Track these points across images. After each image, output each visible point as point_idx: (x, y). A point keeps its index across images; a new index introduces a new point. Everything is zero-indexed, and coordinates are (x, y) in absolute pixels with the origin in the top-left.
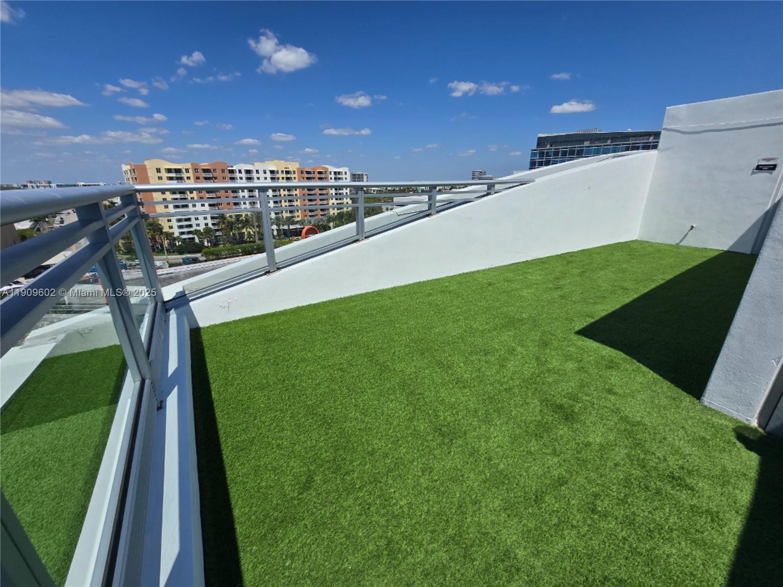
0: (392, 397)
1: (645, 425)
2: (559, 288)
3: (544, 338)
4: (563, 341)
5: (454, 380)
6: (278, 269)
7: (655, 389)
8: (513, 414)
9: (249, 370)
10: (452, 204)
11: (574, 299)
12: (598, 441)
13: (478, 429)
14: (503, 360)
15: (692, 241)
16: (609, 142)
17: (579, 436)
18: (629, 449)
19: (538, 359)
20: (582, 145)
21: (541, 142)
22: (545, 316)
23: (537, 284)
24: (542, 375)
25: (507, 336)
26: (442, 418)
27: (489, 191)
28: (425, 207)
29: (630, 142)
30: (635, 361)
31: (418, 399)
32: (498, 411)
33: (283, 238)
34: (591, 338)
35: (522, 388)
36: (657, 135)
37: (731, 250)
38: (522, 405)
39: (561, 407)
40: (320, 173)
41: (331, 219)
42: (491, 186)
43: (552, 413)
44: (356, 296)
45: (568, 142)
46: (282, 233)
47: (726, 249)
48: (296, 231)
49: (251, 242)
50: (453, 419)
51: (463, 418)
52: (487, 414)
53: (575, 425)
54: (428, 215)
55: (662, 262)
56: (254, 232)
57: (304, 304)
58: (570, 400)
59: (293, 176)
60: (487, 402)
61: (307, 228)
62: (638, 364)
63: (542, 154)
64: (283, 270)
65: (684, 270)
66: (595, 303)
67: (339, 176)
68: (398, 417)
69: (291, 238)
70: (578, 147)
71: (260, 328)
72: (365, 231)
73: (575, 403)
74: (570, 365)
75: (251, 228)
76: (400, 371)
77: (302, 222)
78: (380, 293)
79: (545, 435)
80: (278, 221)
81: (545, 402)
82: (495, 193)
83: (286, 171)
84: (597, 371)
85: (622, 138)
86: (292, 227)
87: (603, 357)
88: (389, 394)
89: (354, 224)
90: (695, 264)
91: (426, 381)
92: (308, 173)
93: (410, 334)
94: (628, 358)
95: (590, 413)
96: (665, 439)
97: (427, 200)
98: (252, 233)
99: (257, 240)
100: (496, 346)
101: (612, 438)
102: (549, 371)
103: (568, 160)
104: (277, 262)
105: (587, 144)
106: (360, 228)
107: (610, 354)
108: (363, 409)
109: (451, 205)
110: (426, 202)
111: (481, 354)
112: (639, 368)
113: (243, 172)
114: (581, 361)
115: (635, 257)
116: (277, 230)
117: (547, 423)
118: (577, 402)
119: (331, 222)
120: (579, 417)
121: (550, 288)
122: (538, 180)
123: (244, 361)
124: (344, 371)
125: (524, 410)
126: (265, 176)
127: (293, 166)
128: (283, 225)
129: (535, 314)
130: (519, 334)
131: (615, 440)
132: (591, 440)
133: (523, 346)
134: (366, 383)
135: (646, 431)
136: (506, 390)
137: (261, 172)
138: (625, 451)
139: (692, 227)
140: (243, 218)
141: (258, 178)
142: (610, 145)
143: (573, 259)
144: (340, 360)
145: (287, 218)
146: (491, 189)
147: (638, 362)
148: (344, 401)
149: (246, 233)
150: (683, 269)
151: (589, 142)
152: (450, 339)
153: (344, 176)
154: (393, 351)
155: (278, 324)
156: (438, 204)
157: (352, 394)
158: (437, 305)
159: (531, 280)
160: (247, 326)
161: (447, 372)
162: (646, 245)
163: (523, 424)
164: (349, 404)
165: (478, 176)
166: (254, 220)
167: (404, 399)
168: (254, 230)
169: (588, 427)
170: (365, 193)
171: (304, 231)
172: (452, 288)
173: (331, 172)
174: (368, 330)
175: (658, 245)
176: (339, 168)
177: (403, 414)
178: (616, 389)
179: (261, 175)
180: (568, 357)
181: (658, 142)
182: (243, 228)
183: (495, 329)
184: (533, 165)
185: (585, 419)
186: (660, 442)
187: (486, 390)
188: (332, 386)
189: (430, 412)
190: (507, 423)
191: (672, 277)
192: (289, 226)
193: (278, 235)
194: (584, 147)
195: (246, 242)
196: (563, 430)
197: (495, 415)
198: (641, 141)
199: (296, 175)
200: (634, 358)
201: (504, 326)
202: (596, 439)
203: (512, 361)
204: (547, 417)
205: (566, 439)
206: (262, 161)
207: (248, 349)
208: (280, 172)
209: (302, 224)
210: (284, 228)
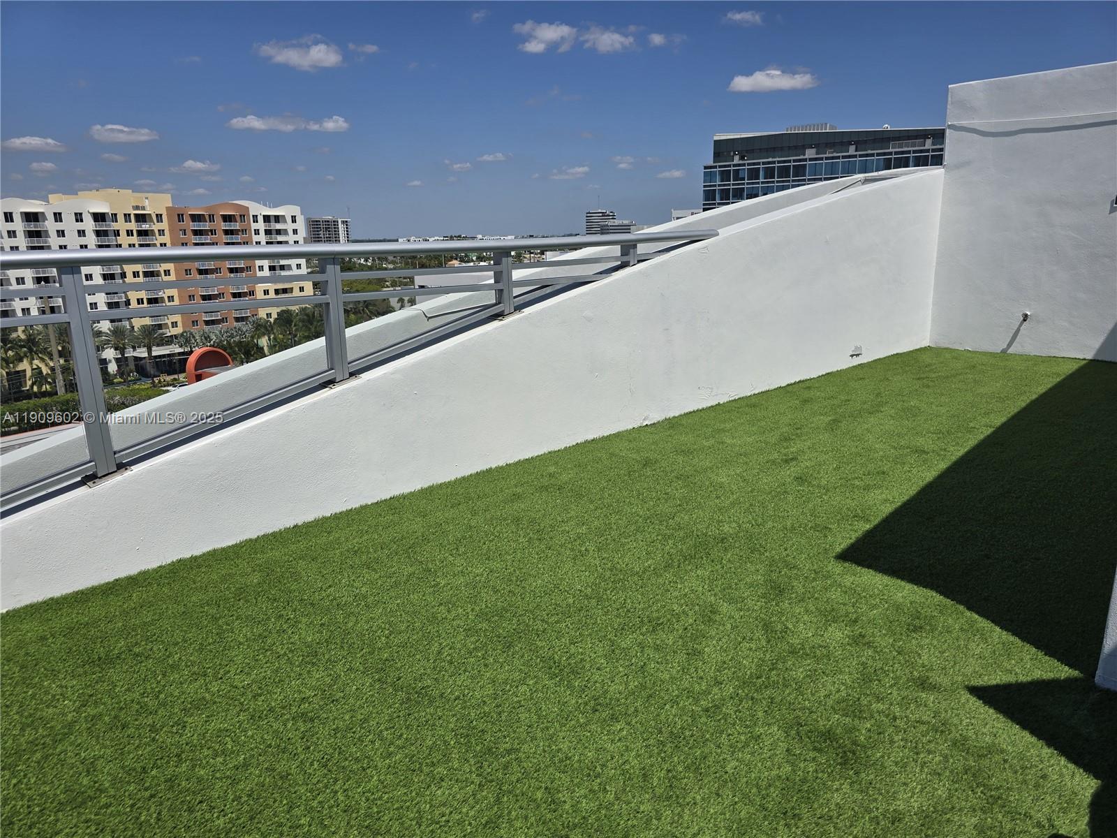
0: (441, 770)
1: (1002, 751)
2: (792, 459)
3: (774, 577)
4: (814, 579)
5: (586, 704)
6: (121, 467)
7: (1009, 667)
8: (728, 769)
9: (38, 755)
10: (548, 290)
11: (824, 482)
12: (916, 805)
13: (655, 822)
14: (694, 638)
15: (1027, 345)
16: (852, 150)
17: (876, 800)
18: (979, 813)
19: (767, 626)
20: (802, 157)
21: (722, 150)
22: (770, 524)
23: (746, 455)
24: (780, 666)
25: (695, 581)
26: (567, 807)
27: (625, 259)
28: (490, 298)
29: (890, 150)
30: (961, 608)
31: (506, 767)
32: (695, 768)
33: (135, 382)
34: (869, 567)
35: (741, 701)
36: (939, 136)
37: (1097, 358)
38: (746, 745)
39: (828, 735)
40: (227, 219)
41: (262, 328)
42: (628, 248)
43: (812, 754)
44: (337, 517)
45: (774, 149)
46: (132, 366)
47: (1089, 356)
48: (170, 362)
49: (45, 394)
50: (593, 805)
51: (617, 799)
52: (672, 779)
53: (863, 775)
54: (498, 316)
55: (981, 390)
56: (53, 369)
57: (198, 552)
58: (846, 715)
59: (156, 227)
60: (669, 748)
61: (198, 351)
62: (968, 613)
63: (725, 176)
64: (136, 469)
65: (1024, 405)
66: (867, 488)
67: (278, 226)
68: (460, 822)
69: (156, 380)
70: (794, 161)
71: (70, 631)
72: (349, 359)
73: (857, 721)
74: (837, 635)
75: (43, 360)
76: (457, 698)
77: (185, 339)
78: (394, 505)
79: (804, 810)
80: (119, 338)
81: (795, 727)
82: (639, 261)
83: (136, 215)
84: (891, 641)
85: (874, 141)
86: (157, 351)
87: (898, 607)
88: (433, 764)
89: (321, 342)
90: (1042, 390)
91: (522, 717)
92: (195, 218)
93: (474, 599)
94: (948, 602)
95: (892, 742)
96: (1044, 777)
97: (492, 281)
98: (45, 370)
99: (61, 391)
100: (675, 607)
101: (942, 792)
102: (793, 652)
103: (794, 186)
104: (116, 449)
105: (810, 153)
106: (336, 350)
107: (912, 598)
108: (368, 816)
109: (546, 290)
110: (489, 287)
111: (644, 630)
112: (972, 624)
113: (17, 217)
114: (856, 621)
115: (931, 384)
116: (117, 360)
117: (804, 781)
118: (860, 718)
119: (264, 334)
120: (869, 753)
121: (774, 462)
122: (724, 232)
123: (22, 729)
124: (312, 720)
125: (752, 754)
126: (80, 226)
127: (156, 204)
128: (134, 348)
129: (749, 522)
130: (721, 571)
131: (950, 797)
132: (901, 806)
133: (731, 601)
134: (372, 742)
135: (1007, 766)
136: (707, 710)
137: (68, 219)
138: (973, 820)
139: (1026, 317)
140: (20, 334)
141: (61, 233)
142: (855, 156)
143: (812, 394)
144: (300, 692)
145: (144, 329)
146: (628, 255)
147: (969, 609)
148: (315, 804)
149: (29, 373)
150: (1022, 402)
151: (814, 151)
152: (571, 601)
153: (290, 226)
154: (435, 647)
155: (125, 613)
156: (517, 291)
157: (336, 780)
158: (532, 521)
159: (733, 445)
160: (31, 629)
161: (570, 686)
162: (948, 356)
163: (754, 790)
164: (331, 807)
165: (599, 225)
166: (52, 337)
167: (471, 772)
168: (52, 364)
169: (891, 775)
170: (343, 270)
171: (192, 359)
172: (565, 477)
173: (255, 217)
174: (370, 600)
175: (969, 355)
176: (275, 206)
177: (472, 813)
178: (935, 678)
179: (69, 224)
180: (830, 616)
181: (942, 150)
182: (21, 360)
183: (668, 566)
184: (711, 199)
185: (883, 757)
186: (1037, 786)
187: (663, 717)
188: (281, 767)
189: (539, 795)
190: (718, 795)
191: (1004, 419)
192: (150, 351)
193: (121, 373)
194: (805, 160)
195: (29, 395)
196: (840, 793)
197: (689, 780)
198: (910, 148)
199: (164, 225)
200: (960, 602)
201: (688, 558)
202: (910, 801)
203: (712, 638)
204: (802, 765)
205: (850, 813)
206: (72, 192)
207: (33, 696)
208: (121, 218)
209: (187, 341)
210: (135, 354)
